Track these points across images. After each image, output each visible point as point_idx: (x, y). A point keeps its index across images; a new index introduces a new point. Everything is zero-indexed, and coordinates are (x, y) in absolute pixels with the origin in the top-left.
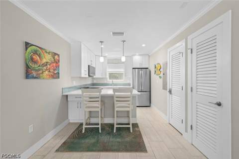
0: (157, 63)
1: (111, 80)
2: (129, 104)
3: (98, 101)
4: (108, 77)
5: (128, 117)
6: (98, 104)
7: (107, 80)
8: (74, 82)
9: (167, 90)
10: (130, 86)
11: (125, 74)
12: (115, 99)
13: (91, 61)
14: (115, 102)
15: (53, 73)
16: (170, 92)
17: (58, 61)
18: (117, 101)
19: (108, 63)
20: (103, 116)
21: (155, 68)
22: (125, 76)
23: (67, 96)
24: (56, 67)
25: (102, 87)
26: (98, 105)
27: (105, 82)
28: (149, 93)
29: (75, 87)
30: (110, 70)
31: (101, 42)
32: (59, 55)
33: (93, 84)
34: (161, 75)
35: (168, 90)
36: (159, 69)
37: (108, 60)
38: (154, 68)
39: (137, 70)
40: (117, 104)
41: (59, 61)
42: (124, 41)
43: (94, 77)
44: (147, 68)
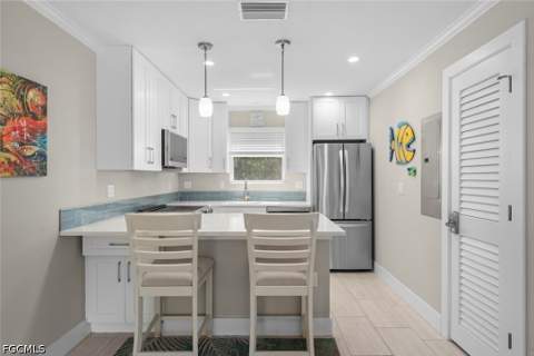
0: (399, 121)
1: (242, 182)
2: (304, 272)
3: (189, 260)
4: (230, 169)
5: (300, 315)
6: (190, 272)
7: (227, 182)
8: (111, 188)
9: (439, 216)
10: (304, 200)
11: (288, 160)
12: (254, 253)
13: (174, 116)
14: (253, 264)
15: (18, 154)
16: (454, 224)
17: (39, 112)
18: (258, 260)
19: (231, 125)
20: (209, 311)
21: (393, 138)
22: (288, 167)
23: (80, 239)
24: (33, 132)
25: (210, 204)
26: (188, 275)
27: (222, 187)
28: (369, 224)
29: (116, 204)
30: (236, 149)
31: (205, 46)
32: (43, 90)
33: (182, 196)
34: (417, 163)
35: (445, 219)
36: (406, 142)
37: (231, 113)
38: (388, 138)
39: (326, 145)
40: (259, 271)
41: (45, 112)
42: (284, 42)
43: (185, 170)
44: (363, 141)
